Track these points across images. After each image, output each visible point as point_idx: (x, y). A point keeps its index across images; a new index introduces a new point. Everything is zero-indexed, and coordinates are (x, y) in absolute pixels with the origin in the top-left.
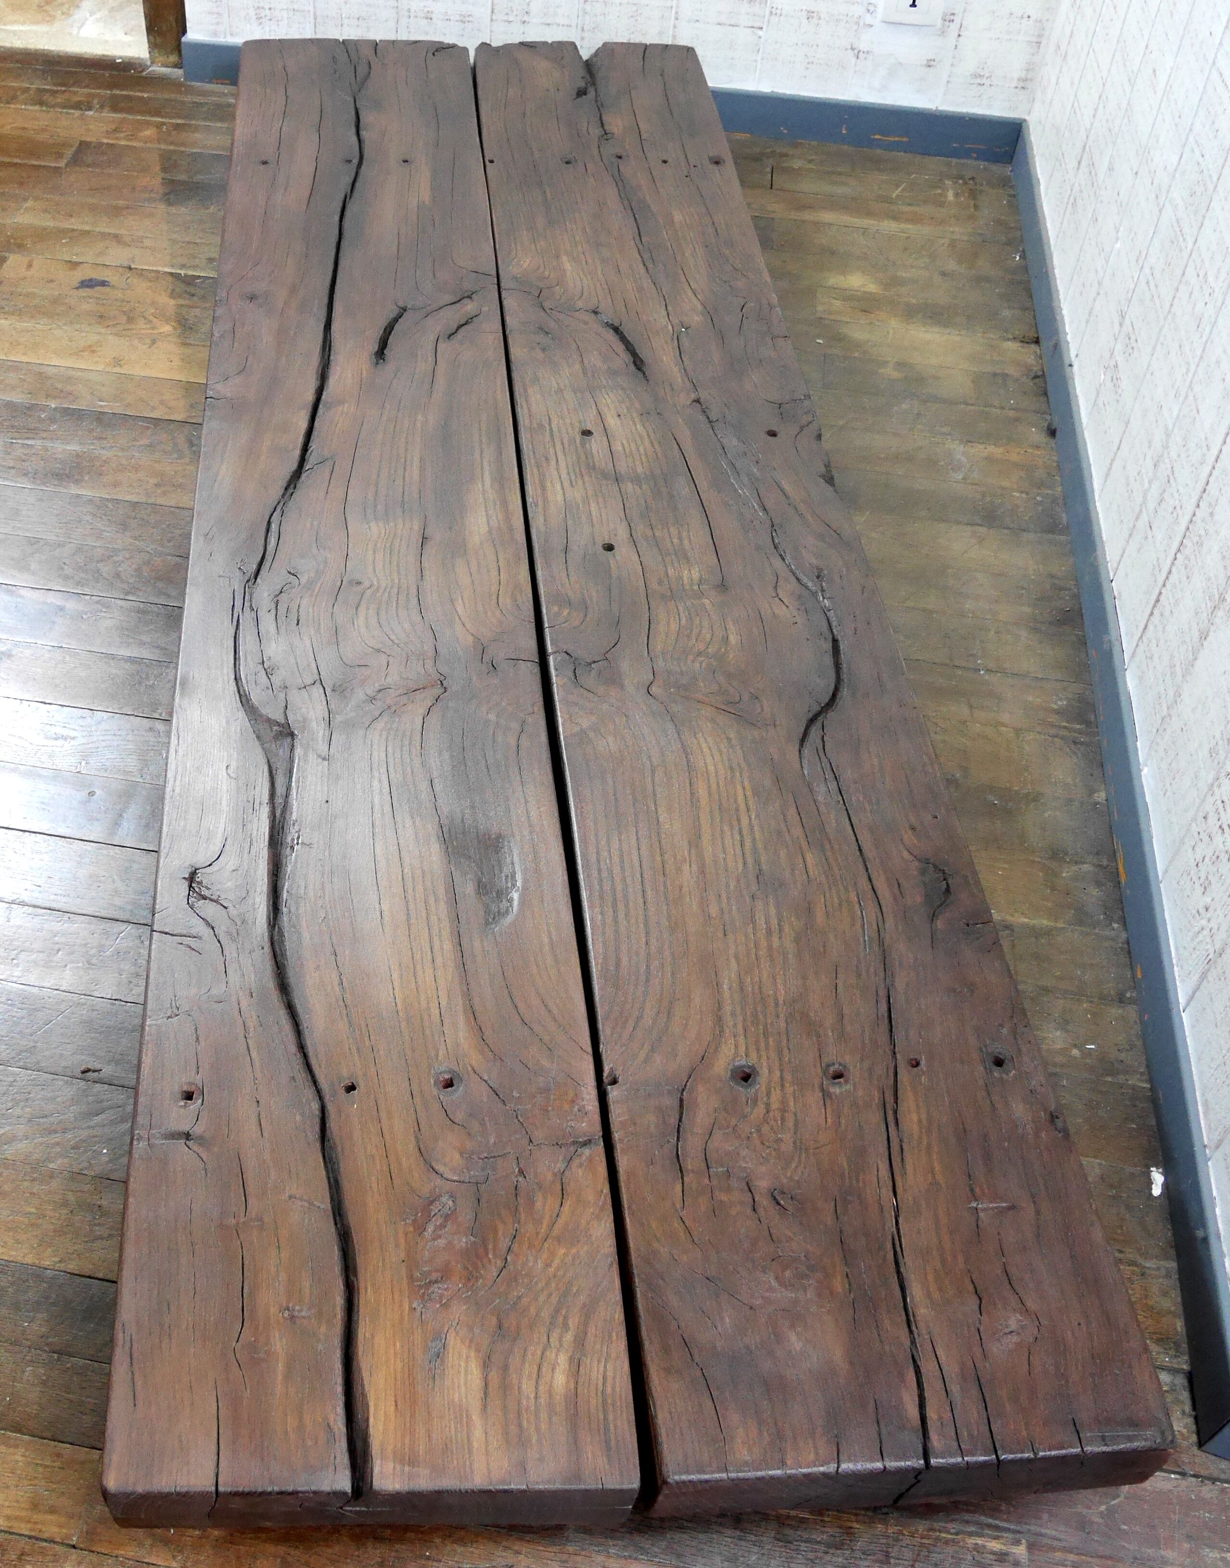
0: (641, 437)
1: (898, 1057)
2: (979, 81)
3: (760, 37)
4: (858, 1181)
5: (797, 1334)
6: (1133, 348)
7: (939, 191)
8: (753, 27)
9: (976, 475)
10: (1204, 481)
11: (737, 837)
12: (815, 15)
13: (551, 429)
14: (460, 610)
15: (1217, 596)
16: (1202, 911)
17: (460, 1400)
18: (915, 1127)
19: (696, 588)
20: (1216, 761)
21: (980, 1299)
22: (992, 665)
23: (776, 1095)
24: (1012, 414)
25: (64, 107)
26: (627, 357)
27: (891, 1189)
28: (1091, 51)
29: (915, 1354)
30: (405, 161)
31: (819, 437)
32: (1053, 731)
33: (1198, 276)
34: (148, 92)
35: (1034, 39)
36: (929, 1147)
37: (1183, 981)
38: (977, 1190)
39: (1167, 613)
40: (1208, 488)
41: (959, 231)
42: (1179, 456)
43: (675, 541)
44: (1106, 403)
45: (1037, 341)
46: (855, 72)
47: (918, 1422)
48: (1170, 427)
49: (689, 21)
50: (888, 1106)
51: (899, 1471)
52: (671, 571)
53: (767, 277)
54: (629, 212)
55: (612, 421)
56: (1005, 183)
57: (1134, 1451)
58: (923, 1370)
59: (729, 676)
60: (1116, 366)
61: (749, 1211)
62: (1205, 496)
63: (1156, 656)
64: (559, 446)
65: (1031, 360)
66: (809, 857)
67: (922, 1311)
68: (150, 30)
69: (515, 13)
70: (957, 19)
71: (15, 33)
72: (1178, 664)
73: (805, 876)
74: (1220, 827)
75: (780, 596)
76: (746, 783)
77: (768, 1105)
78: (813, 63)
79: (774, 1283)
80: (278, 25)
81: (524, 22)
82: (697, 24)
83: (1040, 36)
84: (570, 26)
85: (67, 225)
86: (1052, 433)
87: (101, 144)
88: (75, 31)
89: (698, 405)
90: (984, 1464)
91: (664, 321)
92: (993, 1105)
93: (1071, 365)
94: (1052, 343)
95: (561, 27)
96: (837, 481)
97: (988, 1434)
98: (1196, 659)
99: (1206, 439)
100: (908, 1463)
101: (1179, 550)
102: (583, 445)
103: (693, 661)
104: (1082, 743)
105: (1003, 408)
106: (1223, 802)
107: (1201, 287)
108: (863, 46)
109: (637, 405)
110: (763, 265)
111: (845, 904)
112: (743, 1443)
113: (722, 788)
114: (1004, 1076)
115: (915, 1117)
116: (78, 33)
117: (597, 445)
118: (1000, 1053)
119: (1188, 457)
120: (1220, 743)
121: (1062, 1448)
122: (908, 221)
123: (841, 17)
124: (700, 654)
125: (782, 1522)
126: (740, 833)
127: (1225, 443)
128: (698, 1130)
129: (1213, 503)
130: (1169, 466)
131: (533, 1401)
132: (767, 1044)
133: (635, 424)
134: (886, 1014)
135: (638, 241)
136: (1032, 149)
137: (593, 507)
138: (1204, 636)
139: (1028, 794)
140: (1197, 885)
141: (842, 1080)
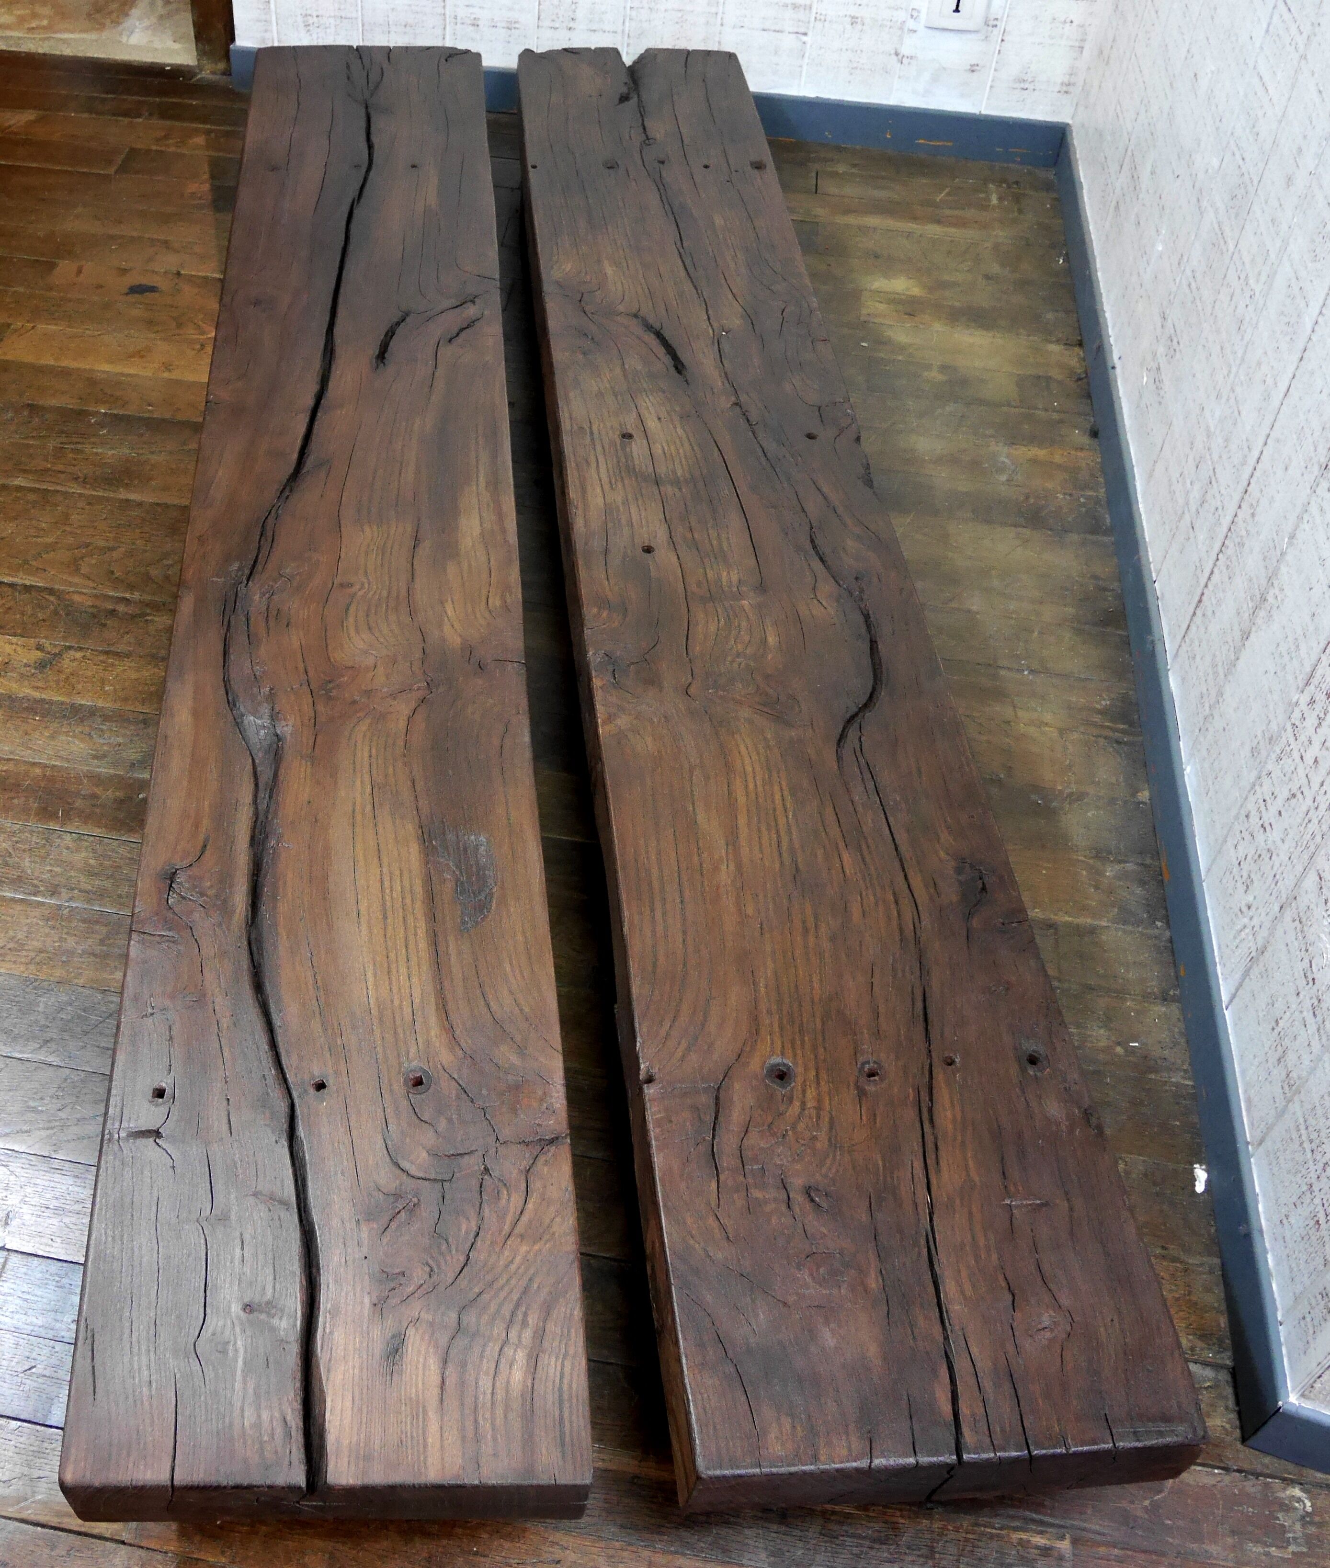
0: (680, 438)
1: (934, 1054)
2: (1022, 85)
3: (804, 43)
4: (892, 1178)
5: (832, 1330)
6: (1175, 350)
7: (982, 195)
8: (797, 33)
9: (1019, 477)
10: (1246, 483)
11: (774, 836)
12: (859, 20)
13: (592, 433)
14: (450, 612)
15: (1258, 596)
16: (1244, 909)
17: (417, 1395)
18: (950, 1127)
19: (735, 589)
20: (1258, 760)
21: (1013, 1295)
22: (1035, 666)
23: (811, 1093)
24: (1055, 416)
25: (114, 115)
26: (668, 360)
27: (925, 1186)
28: (1133, 56)
29: (948, 1350)
30: (414, 166)
31: (858, 439)
32: (1096, 732)
33: (1239, 278)
34: (196, 99)
35: (1077, 44)
36: (963, 1143)
37: (1225, 979)
38: (1012, 1188)
39: (1209, 613)
40: (1250, 489)
41: (1002, 235)
42: (1220, 457)
43: (715, 542)
44: (1148, 404)
45: (1080, 344)
46: (899, 77)
47: (951, 1418)
48: (1212, 429)
49: (734, 27)
50: (922, 1104)
51: (932, 1466)
52: (710, 574)
53: (807, 281)
54: (671, 216)
55: (652, 424)
56: (1048, 187)
57: (1167, 1447)
58: (956, 1367)
59: (767, 677)
60: (1158, 369)
61: (784, 1207)
62: (1246, 497)
63: (1198, 658)
64: (599, 448)
65: (1074, 362)
66: (846, 856)
67: (956, 1308)
68: (198, 37)
69: (561, 19)
70: (1001, 25)
71: (64, 41)
72: (1220, 664)
73: (841, 875)
74: (1262, 825)
75: (819, 598)
76: (784, 783)
77: (803, 1104)
78: (856, 68)
79: (808, 1280)
80: (326, 32)
81: (570, 29)
82: (742, 30)
83: (1083, 40)
84: (615, 32)
85: (114, 231)
86: (1094, 434)
87: (148, 151)
88: (124, 40)
89: (738, 408)
90: (1016, 1460)
91: (705, 325)
92: (1028, 1103)
93: (1113, 368)
94: (1095, 346)
95: (606, 34)
96: (875, 484)
97: (1020, 1428)
98: (1238, 659)
99: (1247, 440)
100: (941, 1459)
101: (1221, 551)
102: (623, 449)
103: (732, 662)
104: (1125, 743)
105: (1046, 410)
106: (1264, 801)
107: (1242, 290)
108: (905, 50)
109: (677, 409)
110: (803, 270)
111: (880, 902)
112: (777, 1438)
113: (760, 788)
114: (1039, 1074)
115: (949, 1114)
116: (127, 41)
117: (637, 448)
118: (1034, 1051)
119: (1230, 457)
120: (1261, 743)
121: (1095, 1444)
122: (951, 225)
123: (885, 22)
124: (738, 655)
125: (826, 1516)
126: (778, 832)
127: (1266, 444)
128: (734, 1128)
129: (1255, 505)
130: (1211, 468)
131: (489, 1396)
132: (803, 1042)
133: (675, 428)
134: (921, 1013)
135: (679, 243)
136: (1075, 153)
137: (634, 510)
138: (1246, 636)
139: (1070, 795)
140: (1239, 884)
141: (876, 1078)
